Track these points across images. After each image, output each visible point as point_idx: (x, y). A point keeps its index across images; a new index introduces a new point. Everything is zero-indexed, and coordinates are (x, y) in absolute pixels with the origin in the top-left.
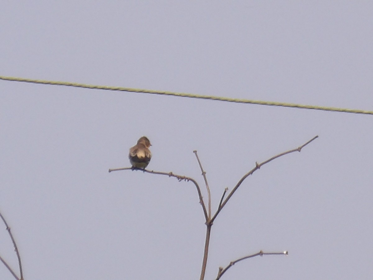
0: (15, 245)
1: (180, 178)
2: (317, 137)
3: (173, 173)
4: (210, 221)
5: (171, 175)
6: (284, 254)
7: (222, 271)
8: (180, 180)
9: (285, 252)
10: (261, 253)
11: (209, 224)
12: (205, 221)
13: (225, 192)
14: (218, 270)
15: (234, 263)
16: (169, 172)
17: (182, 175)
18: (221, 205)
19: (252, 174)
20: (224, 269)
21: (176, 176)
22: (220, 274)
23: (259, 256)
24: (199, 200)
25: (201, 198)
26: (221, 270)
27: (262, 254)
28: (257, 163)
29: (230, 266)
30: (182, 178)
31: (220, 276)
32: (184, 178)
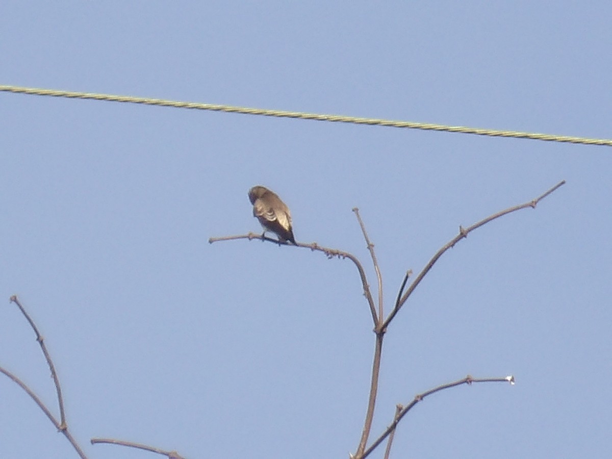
0: (52, 368)
1: (331, 254)
2: (563, 183)
3: (318, 245)
4: (381, 326)
5: (315, 248)
6: (507, 380)
7: (402, 411)
8: (330, 256)
9: (509, 378)
10: (468, 381)
11: (380, 334)
12: (374, 326)
13: (407, 277)
14: (395, 410)
15: (422, 398)
16: (310, 243)
17: (334, 249)
18: (401, 299)
19: (454, 247)
20: (404, 408)
21: (323, 250)
22: (398, 416)
24: (363, 291)
25: (366, 288)
26: (400, 409)
27: (471, 382)
28: (462, 227)
29: (415, 402)
30: (334, 254)
31: (399, 419)
32: (338, 253)
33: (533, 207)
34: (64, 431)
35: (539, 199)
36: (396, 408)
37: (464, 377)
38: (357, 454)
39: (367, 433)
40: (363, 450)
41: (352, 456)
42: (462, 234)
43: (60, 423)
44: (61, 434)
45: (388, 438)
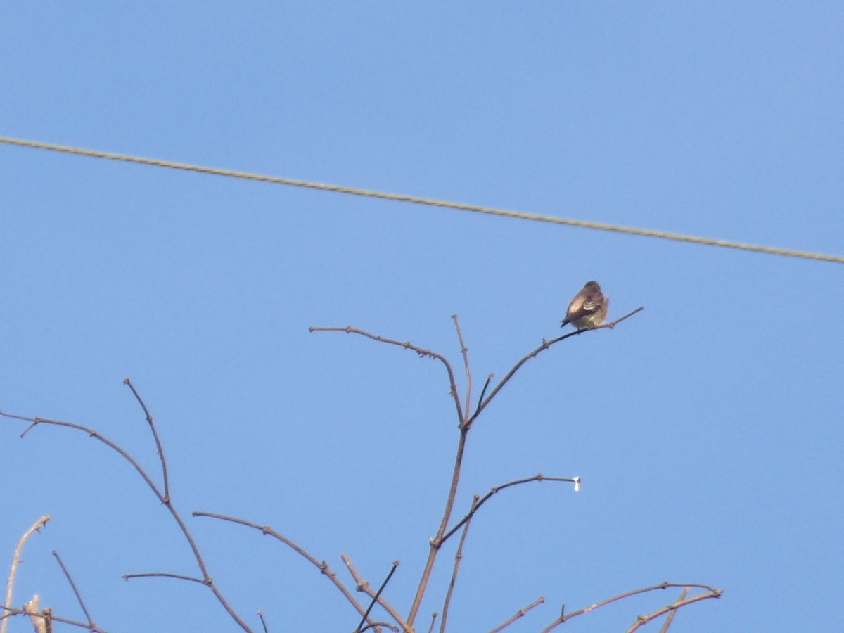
0: (159, 445)
1: (422, 353)
3: (411, 344)
4: (465, 423)
5: (408, 346)
6: (573, 481)
7: (478, 502)
8: (421, 355)
9: (576, 479)
10: (539, 478)
11: (465, 429)
12: (459, 423)
13: (489, 381)
14: (472, 500)
15: (497, 490)
16: (404, 341)
17: (426, 349)
18: (481, 404)
20: (481, 498)
21: (415, 349)
22: (475, 506)
23: (536, 481)
24: (450, 390)
25: (453, 388)
26: (477, 499)
27: (541, 479)
28: (545, 339)
29: (490, 495)
30: (425, 354)
31: (475, 509)
32: (428, 353)
33: (611, 328)
34: (167, 503)
35: (617, 322)
36: (473, 498)
37: (536, 475)
38: (436, 539)
39: (446, 520)
40: (442, 534)
41: (432, 540)
42: (544, 345)
43: (164, 496)
44: (165, 507)
45: (464, 526)
